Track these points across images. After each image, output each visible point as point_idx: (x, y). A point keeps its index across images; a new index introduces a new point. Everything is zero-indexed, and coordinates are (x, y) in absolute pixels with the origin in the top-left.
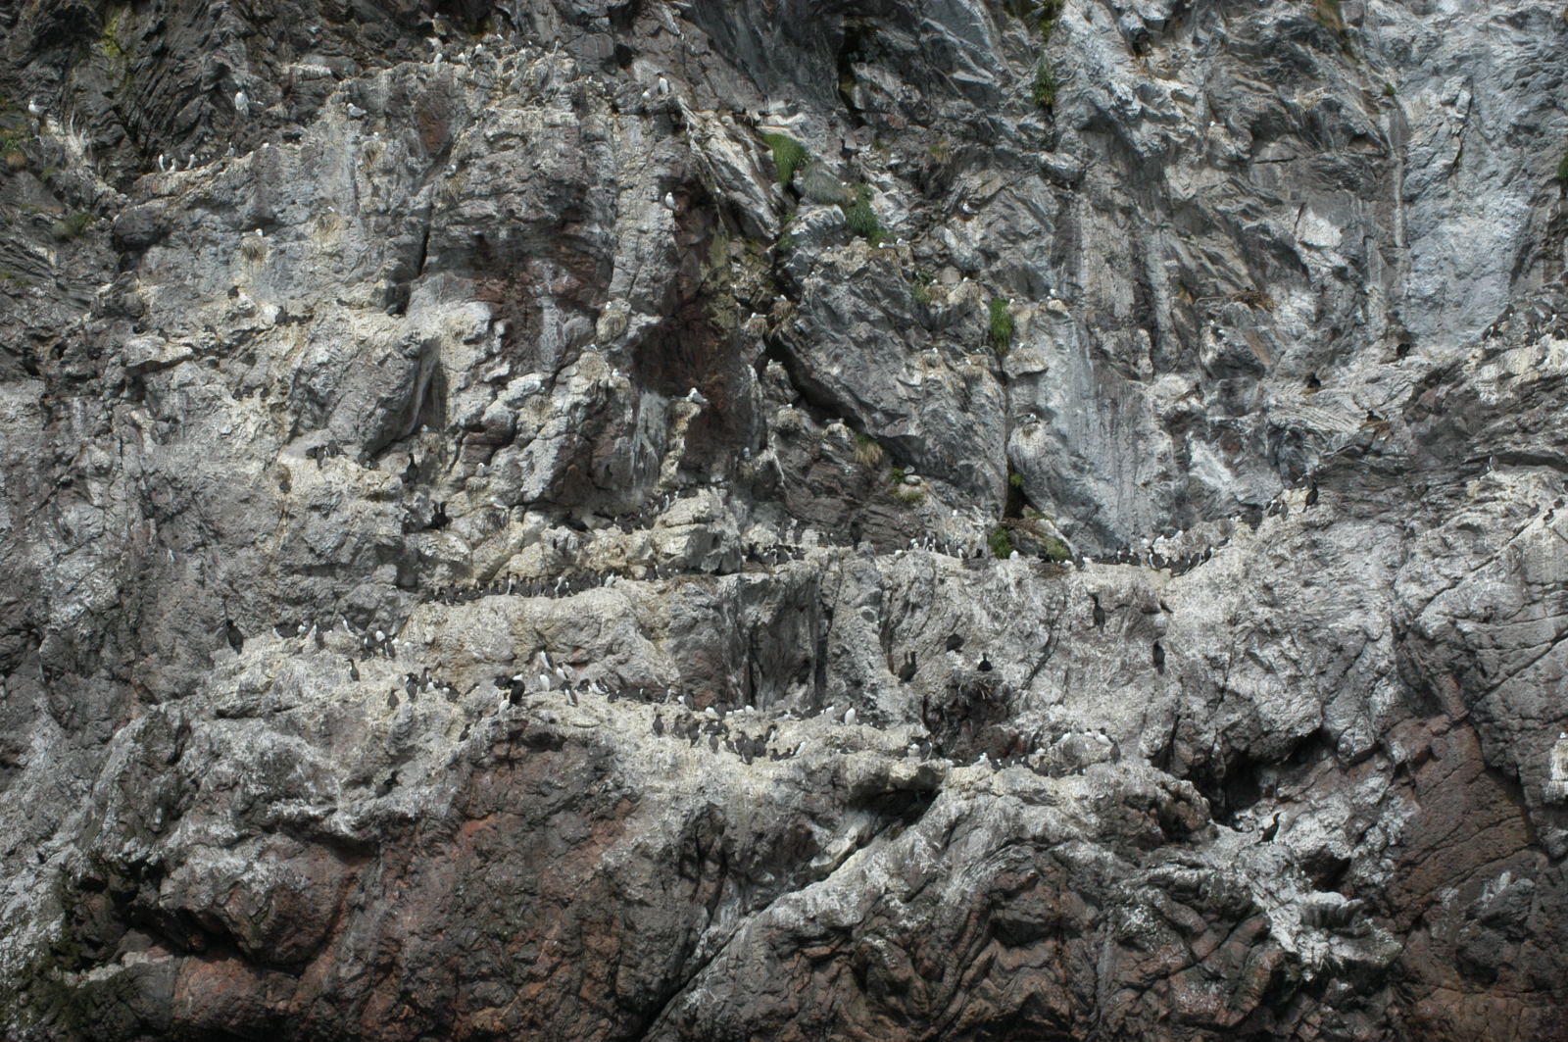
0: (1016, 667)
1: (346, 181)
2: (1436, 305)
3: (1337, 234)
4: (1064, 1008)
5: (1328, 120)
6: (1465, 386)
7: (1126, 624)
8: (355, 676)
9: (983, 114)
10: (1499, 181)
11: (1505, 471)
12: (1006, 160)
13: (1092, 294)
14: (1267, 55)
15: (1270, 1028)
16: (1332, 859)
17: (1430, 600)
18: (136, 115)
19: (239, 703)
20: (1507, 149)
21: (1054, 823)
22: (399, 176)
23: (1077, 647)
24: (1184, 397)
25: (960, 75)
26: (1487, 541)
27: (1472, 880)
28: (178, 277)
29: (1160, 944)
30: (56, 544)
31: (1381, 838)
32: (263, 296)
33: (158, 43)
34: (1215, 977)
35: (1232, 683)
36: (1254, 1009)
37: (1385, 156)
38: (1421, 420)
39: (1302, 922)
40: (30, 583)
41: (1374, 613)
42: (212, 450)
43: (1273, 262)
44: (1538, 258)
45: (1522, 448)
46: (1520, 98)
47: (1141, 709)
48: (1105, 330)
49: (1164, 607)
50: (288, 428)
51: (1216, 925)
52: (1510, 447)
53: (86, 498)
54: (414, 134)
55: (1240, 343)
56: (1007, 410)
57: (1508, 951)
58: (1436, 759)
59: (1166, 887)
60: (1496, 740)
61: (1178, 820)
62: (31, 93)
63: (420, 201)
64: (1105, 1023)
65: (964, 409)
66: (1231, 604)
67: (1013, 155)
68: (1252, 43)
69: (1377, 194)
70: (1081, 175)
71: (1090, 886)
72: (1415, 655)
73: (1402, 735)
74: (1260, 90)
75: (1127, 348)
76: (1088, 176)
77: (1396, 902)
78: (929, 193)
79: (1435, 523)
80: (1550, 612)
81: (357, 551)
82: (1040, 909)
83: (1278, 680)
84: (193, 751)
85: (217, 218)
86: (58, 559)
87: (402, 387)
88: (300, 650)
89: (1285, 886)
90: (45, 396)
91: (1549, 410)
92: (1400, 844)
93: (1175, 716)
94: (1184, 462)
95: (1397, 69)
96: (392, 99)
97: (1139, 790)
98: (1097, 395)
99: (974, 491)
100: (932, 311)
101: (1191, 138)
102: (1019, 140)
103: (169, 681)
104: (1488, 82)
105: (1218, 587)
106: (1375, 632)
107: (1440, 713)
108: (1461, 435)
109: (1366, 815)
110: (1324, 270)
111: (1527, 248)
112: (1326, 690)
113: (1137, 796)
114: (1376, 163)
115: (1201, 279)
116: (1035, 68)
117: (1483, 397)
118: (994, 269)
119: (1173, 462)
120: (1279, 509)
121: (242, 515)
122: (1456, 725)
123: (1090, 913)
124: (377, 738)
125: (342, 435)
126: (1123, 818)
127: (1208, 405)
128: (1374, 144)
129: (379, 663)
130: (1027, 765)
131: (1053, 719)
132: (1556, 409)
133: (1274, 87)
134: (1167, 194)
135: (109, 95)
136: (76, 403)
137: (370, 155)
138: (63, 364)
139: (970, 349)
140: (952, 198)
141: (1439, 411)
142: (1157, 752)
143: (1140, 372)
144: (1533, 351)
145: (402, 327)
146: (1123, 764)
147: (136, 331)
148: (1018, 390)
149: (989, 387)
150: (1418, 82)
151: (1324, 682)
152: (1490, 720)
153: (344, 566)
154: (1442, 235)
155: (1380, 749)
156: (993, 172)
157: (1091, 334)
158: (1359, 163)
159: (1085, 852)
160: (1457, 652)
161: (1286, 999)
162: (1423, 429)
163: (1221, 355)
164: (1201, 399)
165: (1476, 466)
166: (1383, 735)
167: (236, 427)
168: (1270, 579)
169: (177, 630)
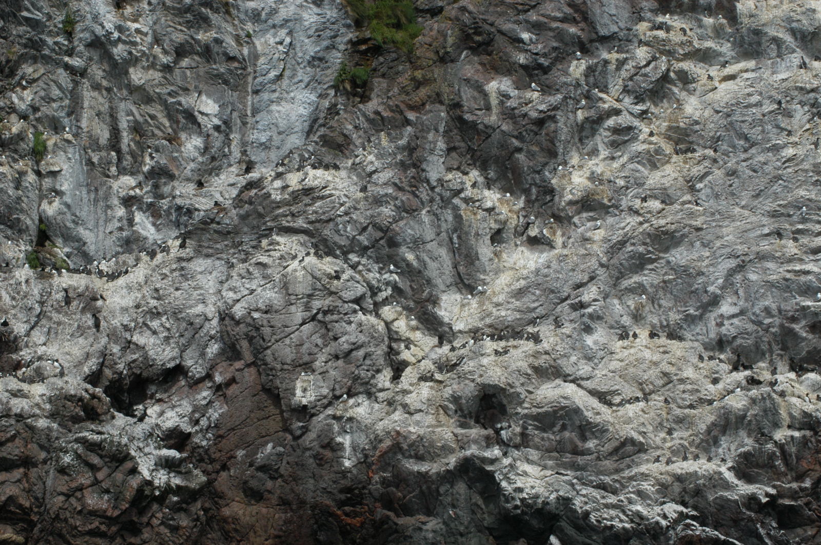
0: (22, 325)
2: (267, 147)
3: (217, 108)
4: (27, 504)
5: (216, 49)
6: (265, 191)
7: (81, 305)
9: (36, 35)
10: (303, 85)
11: (282, 236)
12: (46, 60)
13: (88, 132)
14: (186, 13)
15: (135, 519)
16: (182, 432)
17: (238, 301)
20: (308, 69)
21: (26, 407)
23: (55, 316)
24: (133, 188)
25: (25, 14)
26: (269, 271)
27: (253, 446)
29: (79, 473)
31: (207, 422)
34: (107, 491)
35: (135, 339)
36: (127, 509)
37: (244, 69)
38: (241, 207)
39: (155, 464)
41: (210, 306)
43: (183, 121)
44: (321, 126)
45: (291, 224)
46: (316, 43)
47: (86, 350)
48: (94, 151)
49: (102, 297)
51: (109, 464)
52: (285, 224)
55: (163, 161)
56: (40, 190)
57: (269, 484)
58: (237, 383)
59: (84, 443)
60: (268, 375)
61: (93, 408)
64: (48, 513)
65: (17, 188)
66: (137, 297)
67: (50, 57)
68: (178, 6)
69: (239, 88)
70: (85, 70)
71: (44, 441)
72: (229, 328)
73: (220, 370)
74: (181, 30)
75: (104, 161)
76: (89, 70)
77: (213, 456)
78: (5, 74)
79: (244, 261)
80: (300, 310)
82: (17, 452)
83: (159, 338)
89: (148, 445)
91: (306, 205)
92: (216, 426)
93: (103, 355)
94: (131, 222)
95: (253, 24)
97: (73, 392)
98: (87, 185)
99: (20, 231)
100: (3, 136)
101: (144, 53)
102: (54, 50)
104: (300, 33)
105: (131, 288)
106: (210, 315)
107: (241, 359)
108: (261, 216)
109: (200, 410)
110: (209, 126)
111: (315, 121)
112: (183, 344)
113: (71, 395)
114: (239, 72)
115: (145, 127)
116: (64, 12)
117: (273, 197)
118: (37, 116)
119: (125, 222)
120: (166, 250)
122: (248, 366)
123: (43, 455)
126: (64, 406)
127: (145, 193)
128: (239, 62)
130: (15, 376)
131: (39, 353)
132: (310, 205)
133: (189, 29)
134: (130, 82)
139: (22, 157)
140: (17, 78)
141: (251, 203)
142: (93, 373)
143: (110, 174)
144: (300, 175)
146: (66, 378)
148: (46, 180)
149: (31, 177)
150: (264, 32)
151: (183, 341)
152: (266, 364)
154: (272, 111)
155: (209, 376)
156: (39, 65)
157: (86, 153)
158: (230, 71)
159: (42, 423)
160: (250, 328)
161: (144, 504)
162: (242, 212)
163: (153, 167)
164: (141, 189)
165: (267, 232)
166: (211, 369)
168: (158, 286)
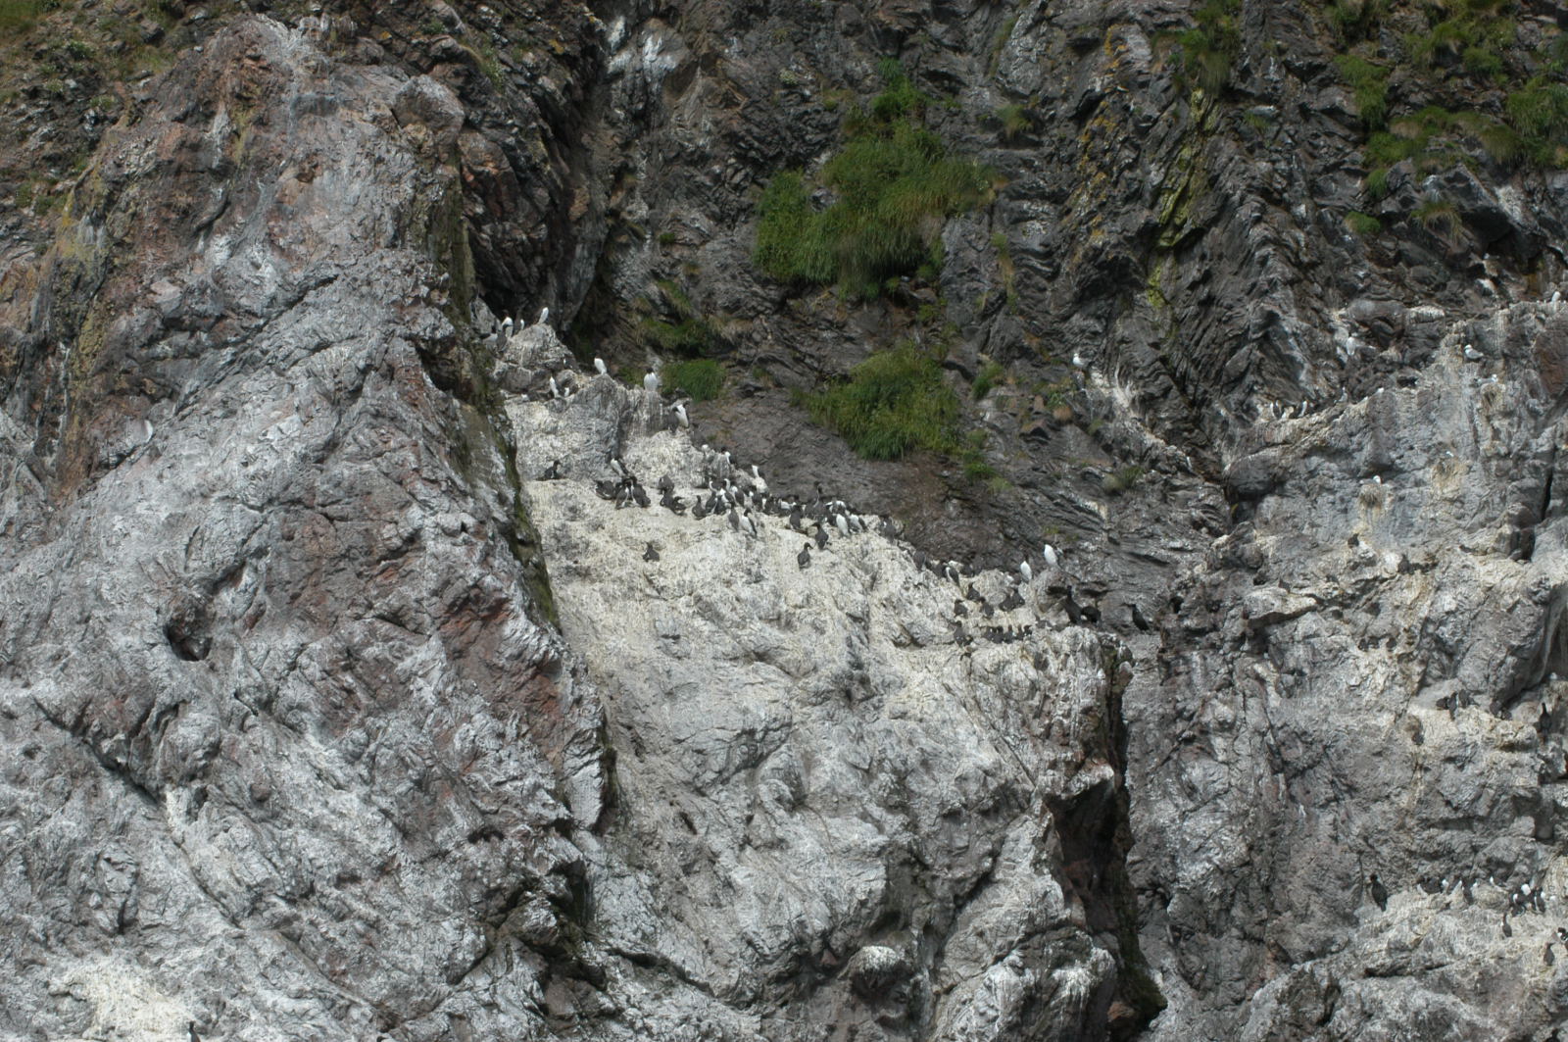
1: (1465, 424)
8: (1508, 932)
18: (1184, 365)
19: (1388, 961)
22: (1520, 418)
28: (1295, 526)
30: (1180, 801)
32: (1383, 544)
33: (1203, 292)
40: (1155, 841)
42: (1341, 702)
50: (1417, 679)
53: (1210, 753)
54: (1534, 375)
62: (1075, 345)
63: (1543, 443)
81: (1494, 803)
84: (1344, 1011)
85: (1333, 466)
86: (1183, 816)
87: (1532, 635)
88: (1448, 905)
90: (1163, 651)
96: (1510, 340)
103: (1304, 940)
121: (1375, 768)
124: (1536, 995)
125: (1471, 685)
129: (1531, 919)
135: (1156, 346)
136: (1196, 657)
137: (1489, 397)
138: (1181, 618)
145: (1528, 574)
147: (1256, 583)
153: (1481, 819)
167: (1364, 679)
169: (1311, 887)
